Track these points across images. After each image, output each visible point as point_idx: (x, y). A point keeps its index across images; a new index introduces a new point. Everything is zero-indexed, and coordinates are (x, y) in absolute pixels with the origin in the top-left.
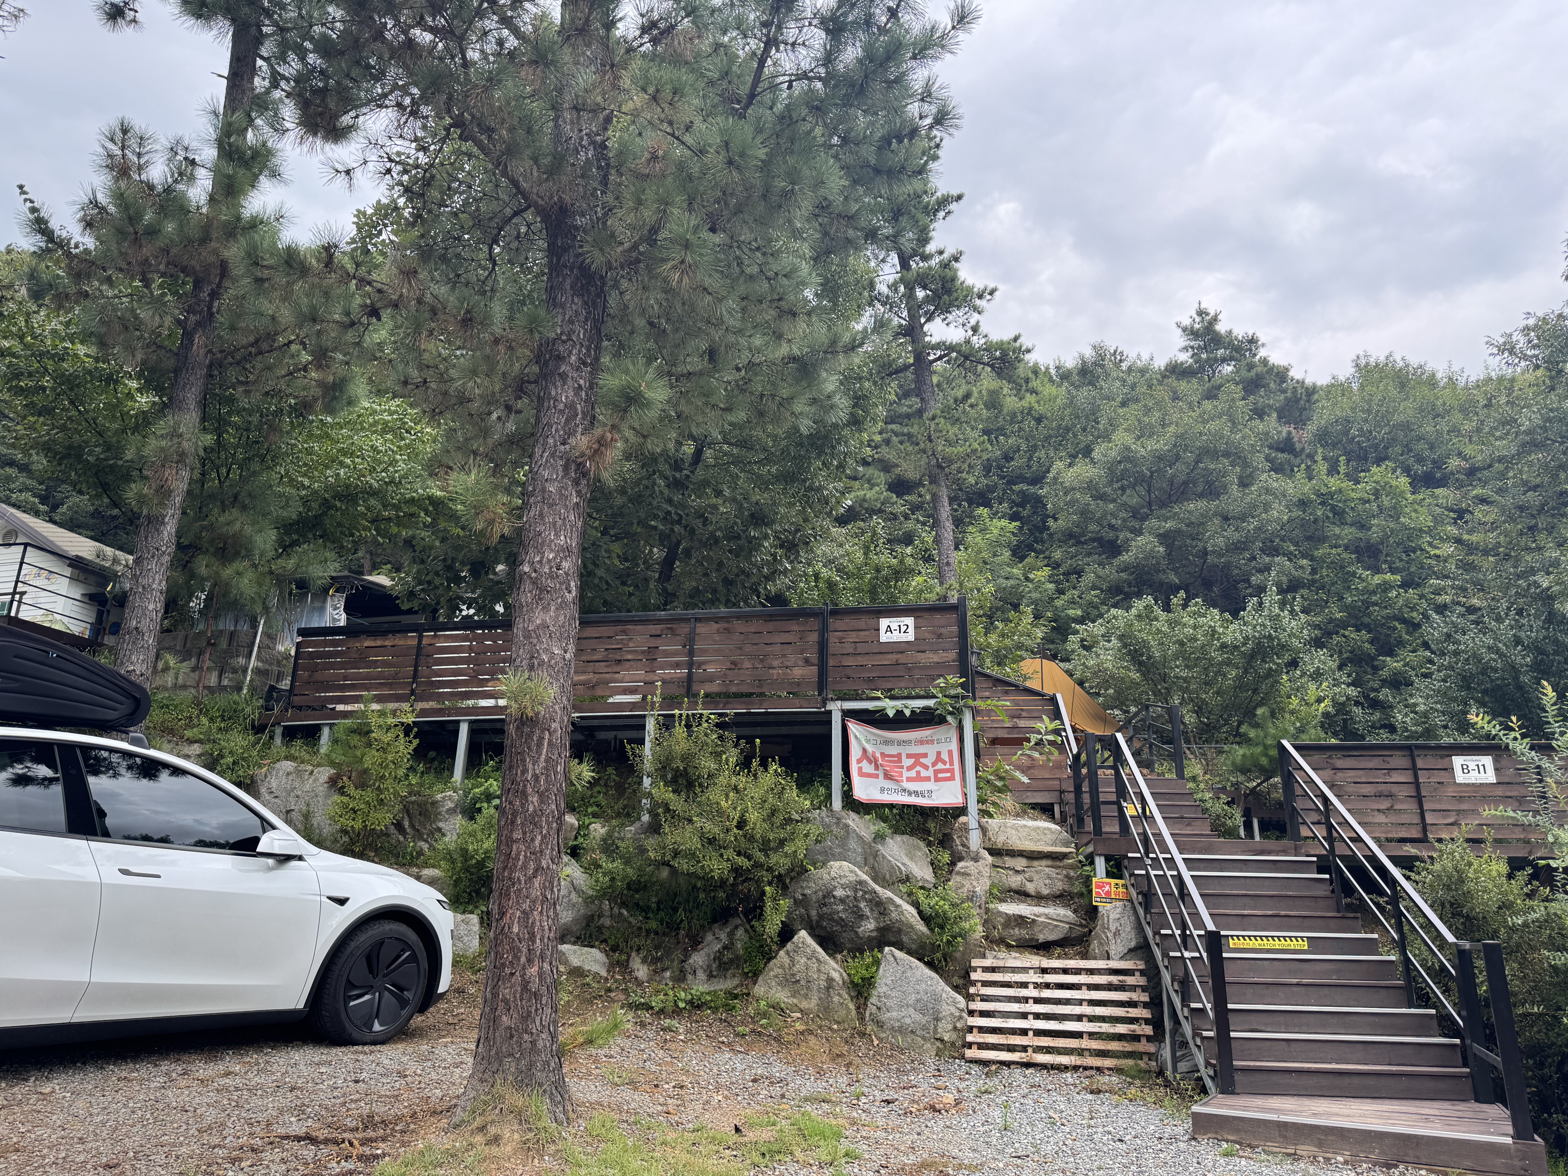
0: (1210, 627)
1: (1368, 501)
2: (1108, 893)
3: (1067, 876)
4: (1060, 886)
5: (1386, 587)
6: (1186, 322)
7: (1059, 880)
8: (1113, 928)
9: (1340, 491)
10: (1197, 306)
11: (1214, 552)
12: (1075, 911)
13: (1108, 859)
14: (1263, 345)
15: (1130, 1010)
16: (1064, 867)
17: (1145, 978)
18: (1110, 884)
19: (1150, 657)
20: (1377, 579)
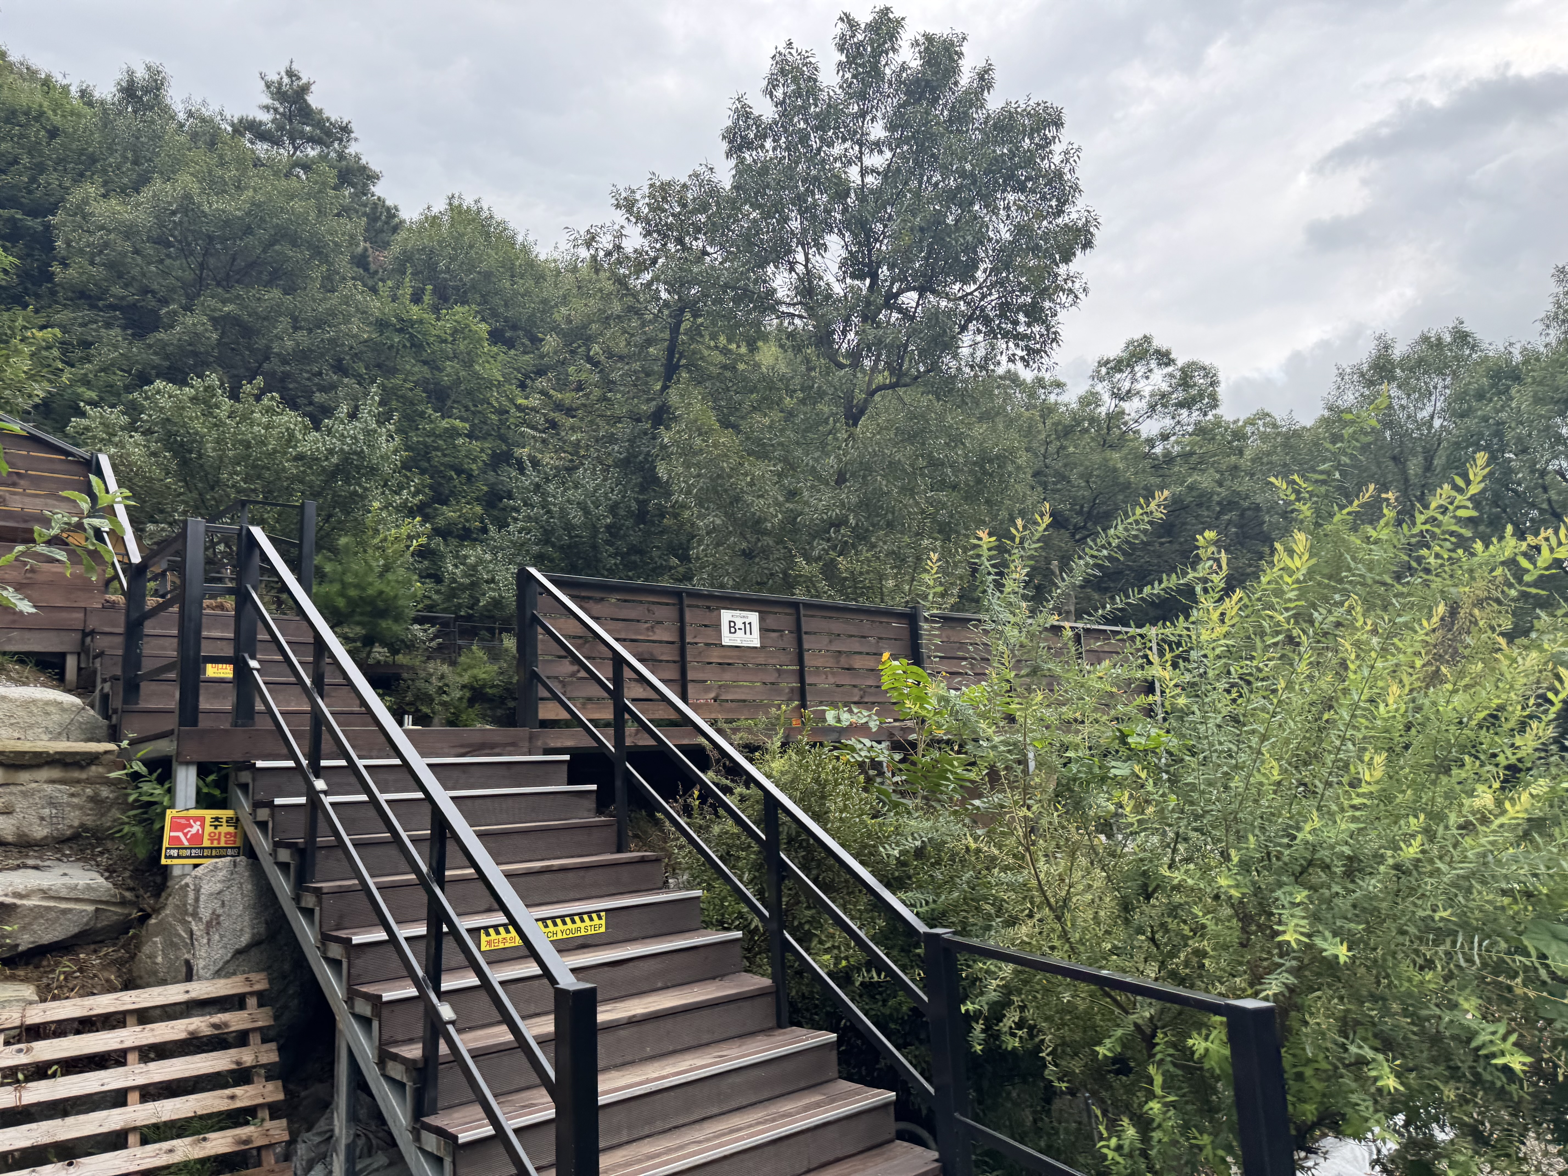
1: (445, 341)
2: (198, 837)
3: (95, 800)
4: (74, 818)
5: (453, 433)
6: (273, 77)
7: (74, 807)
8: (205, 914)
9: (421, 322)
10: (288, 64)
12: (110, 872)
13: (203, 771)
14: (356, 140)
15: (238, 1091)
16: (89, 781)
17: (267, 1010)
18: (202, 820)
20: (445, 424)
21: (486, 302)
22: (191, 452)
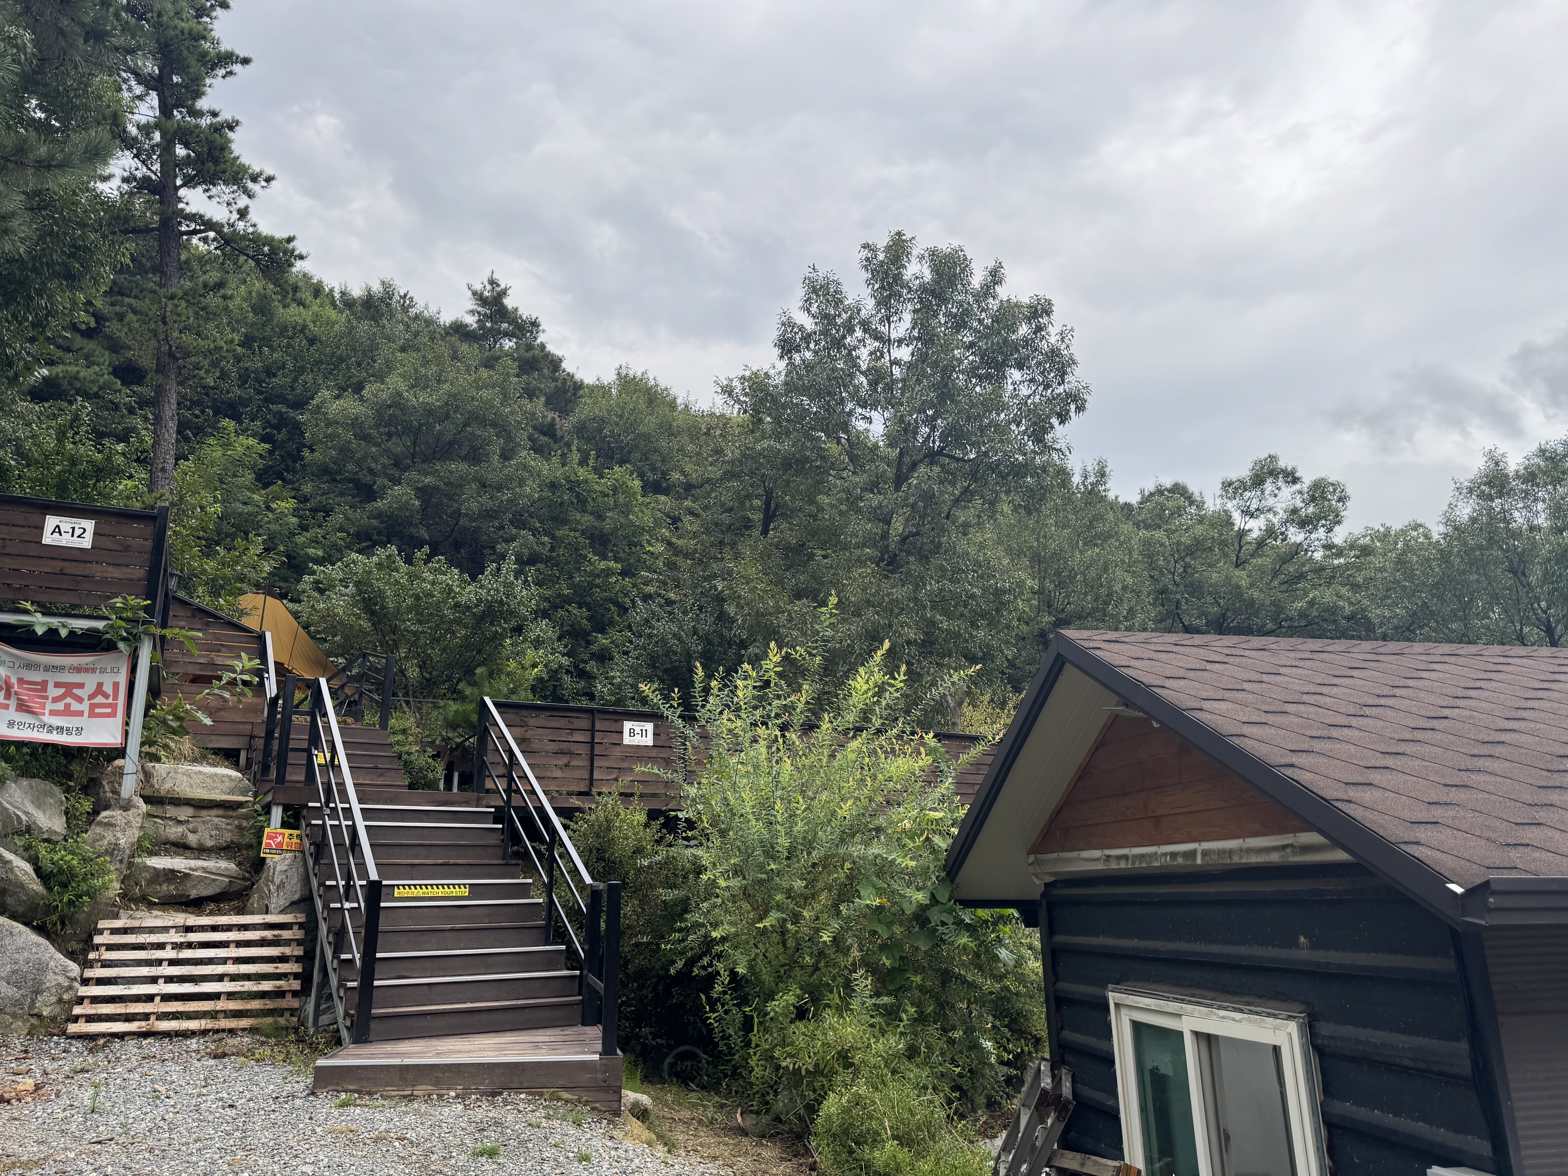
0: (448, 585)
1: (607, 495)
2: (280, 844)
3: (239, 827)
4: (228, 837)
5: (608, 572)
7: (228, 830)
8: (277, 881)
9: (586, 481)
10: (490, 274)
11: (466, 515)
12: (239, 864)
13: (286, 808)
14: (544, 331)
15: (279, 965)
16: (237, 817)
17: (303, 931)
18: (283, 834)
19: (383, 607)
20: (603, 565)
21: (647, 459)
22: (375, 604)
